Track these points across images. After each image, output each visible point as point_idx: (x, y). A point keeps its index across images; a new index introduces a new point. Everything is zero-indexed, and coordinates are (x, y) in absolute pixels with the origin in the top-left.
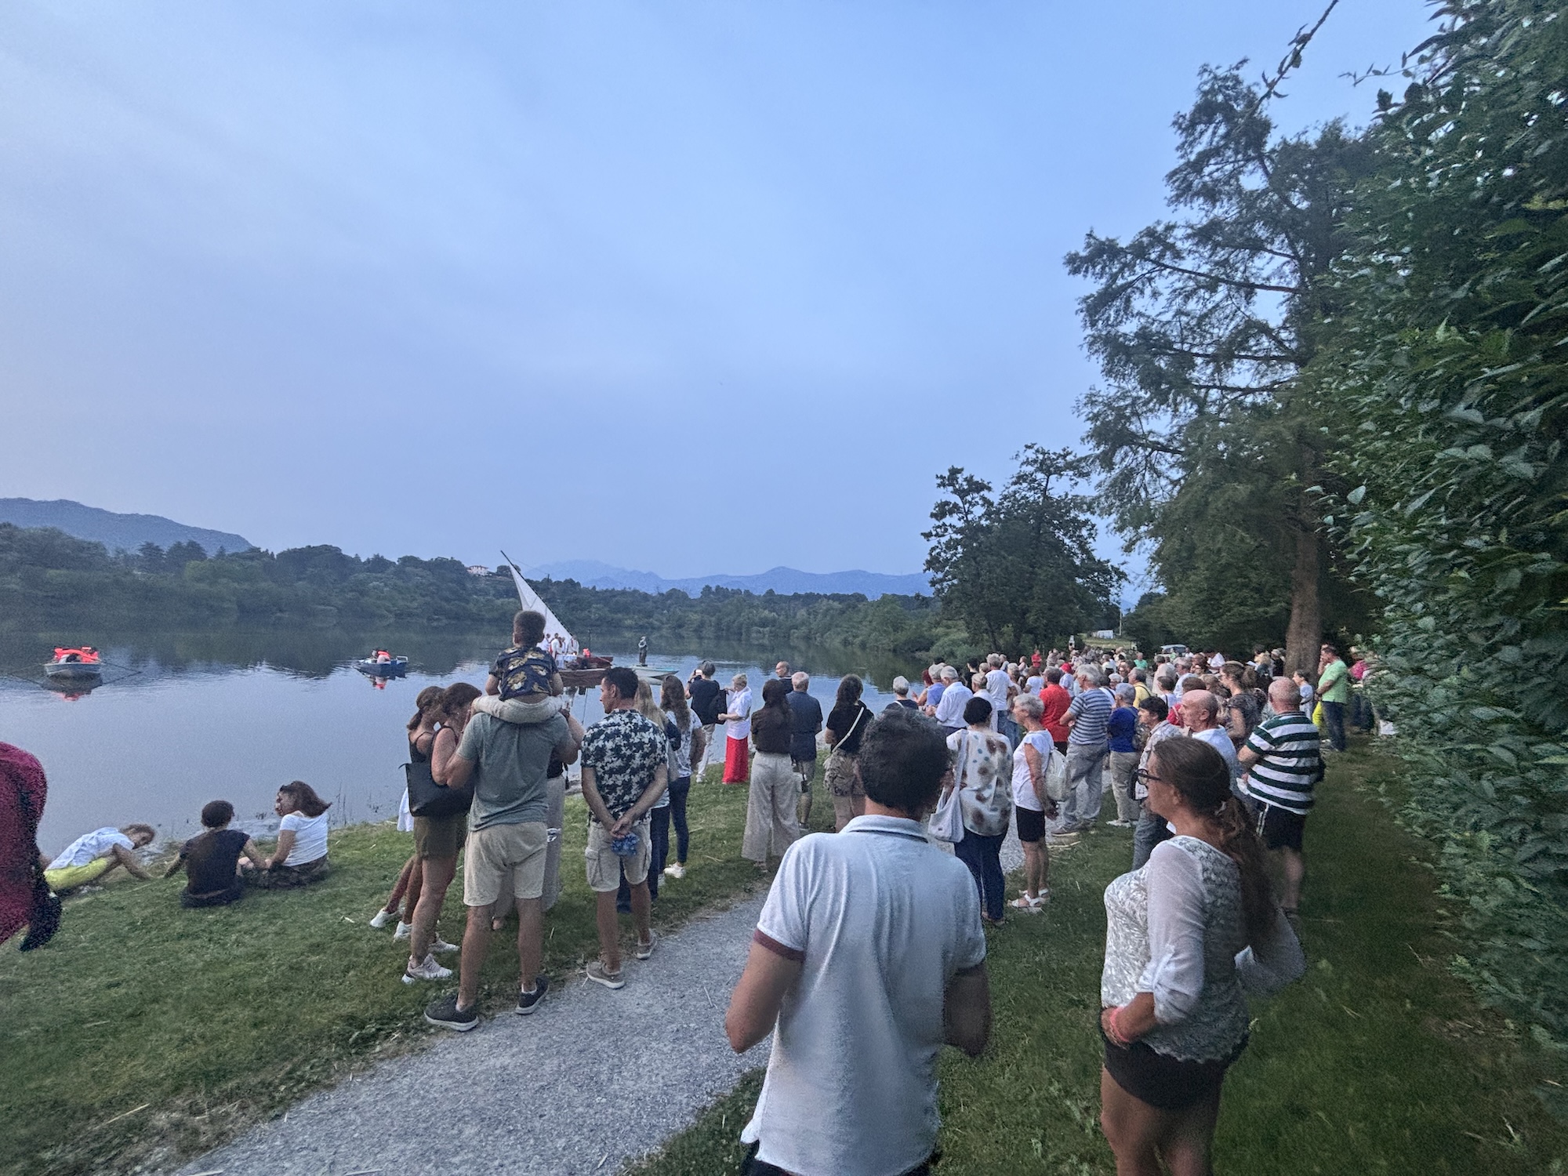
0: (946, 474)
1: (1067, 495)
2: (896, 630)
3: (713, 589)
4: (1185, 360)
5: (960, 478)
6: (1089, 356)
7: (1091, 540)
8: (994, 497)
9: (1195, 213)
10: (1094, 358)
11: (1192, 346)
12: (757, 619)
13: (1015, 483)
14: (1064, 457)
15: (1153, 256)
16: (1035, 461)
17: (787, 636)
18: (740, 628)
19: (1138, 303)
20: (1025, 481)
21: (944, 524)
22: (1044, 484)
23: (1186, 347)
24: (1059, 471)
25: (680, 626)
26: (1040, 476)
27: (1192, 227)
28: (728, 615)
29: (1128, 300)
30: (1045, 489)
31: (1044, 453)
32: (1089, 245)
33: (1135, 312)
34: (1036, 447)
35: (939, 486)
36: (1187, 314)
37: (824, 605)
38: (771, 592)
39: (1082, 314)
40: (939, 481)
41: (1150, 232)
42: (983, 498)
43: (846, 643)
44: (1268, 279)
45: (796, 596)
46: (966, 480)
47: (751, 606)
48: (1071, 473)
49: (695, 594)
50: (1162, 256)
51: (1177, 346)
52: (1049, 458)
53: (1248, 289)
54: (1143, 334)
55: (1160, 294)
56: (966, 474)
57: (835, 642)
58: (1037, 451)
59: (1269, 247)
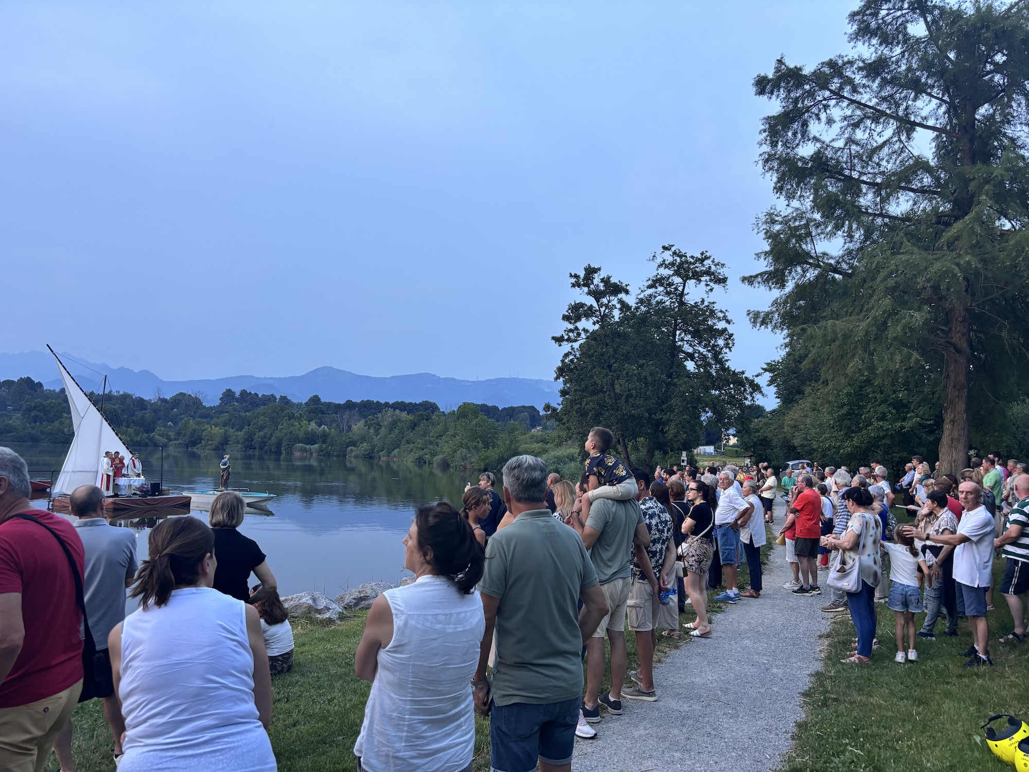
0: (582, 274)
1: (703, 301)
2: (486, 446)
3: (237, 394)
4: (853, 186)
5: (597, 280)
6: (764, 173)
7: (725, 350)
8: (631, 300)
9: (867, 51)
10: (768, 175)
11: (861, 174)
12: (301, 434)
13: (650, 287)
14: (702, 261)
15: (833, 87)
16: (672, 264)
17: (343, 455)
18: (279, 445)
19: (815, 128)
20: (662, 285)
21: (576, 328)
22: (680, 289)
23: (855, 175)
24: (697, 276)
25: (194, 443)
26: (677, 280)
27: (863, 61)
28: (261, 428)
29: (805, 124)
30: (682, 294)
31: (681, 256)
32: (778, 70)
33: (811, 136)
34: (673, 249)
35: (573, 285)
36: (857, 143)
37: (387, 417)
38: (315, 400)
39: (765, 134)
40: (573, 280)
41: (832, 64)
42: (621, 301)
43: (420, 462)
44: (925, 118)
45: (350, 405)
46: (602, 280)
47: (291, 417)
48: (708, 278)
49: (211, 400)
50: (841, 88)
51: (847, 172)
52: (687, 262)
53: (907, 126)
54: (818, 157)
55: (834, 122)
56: (603, 274)
57: (405, 460)
58: (675, 253)
59: (929, 91)
